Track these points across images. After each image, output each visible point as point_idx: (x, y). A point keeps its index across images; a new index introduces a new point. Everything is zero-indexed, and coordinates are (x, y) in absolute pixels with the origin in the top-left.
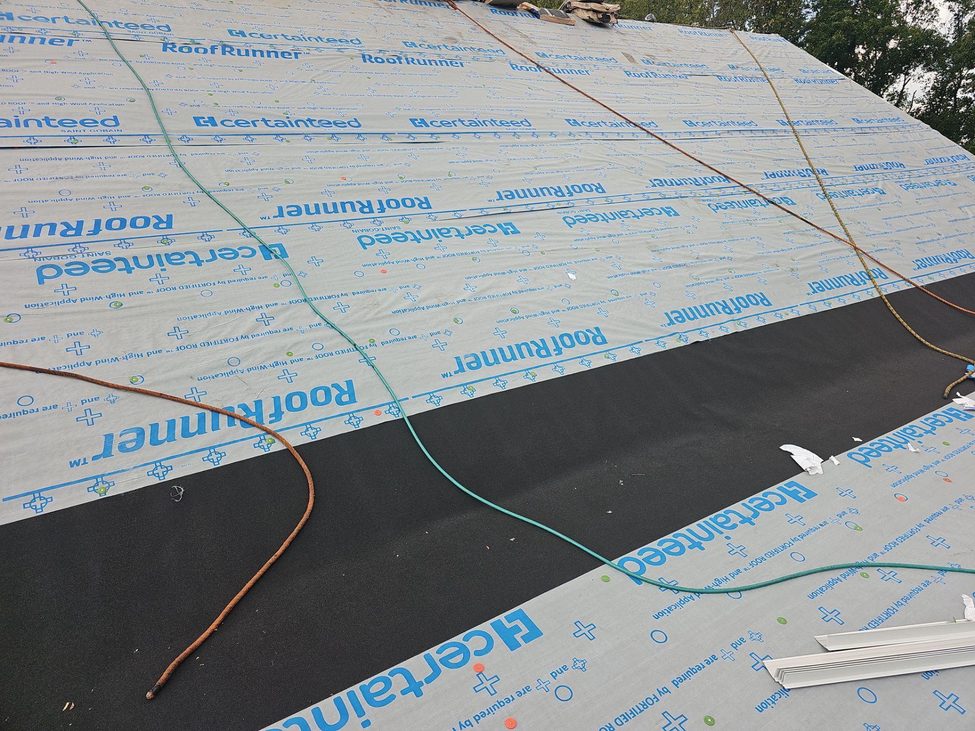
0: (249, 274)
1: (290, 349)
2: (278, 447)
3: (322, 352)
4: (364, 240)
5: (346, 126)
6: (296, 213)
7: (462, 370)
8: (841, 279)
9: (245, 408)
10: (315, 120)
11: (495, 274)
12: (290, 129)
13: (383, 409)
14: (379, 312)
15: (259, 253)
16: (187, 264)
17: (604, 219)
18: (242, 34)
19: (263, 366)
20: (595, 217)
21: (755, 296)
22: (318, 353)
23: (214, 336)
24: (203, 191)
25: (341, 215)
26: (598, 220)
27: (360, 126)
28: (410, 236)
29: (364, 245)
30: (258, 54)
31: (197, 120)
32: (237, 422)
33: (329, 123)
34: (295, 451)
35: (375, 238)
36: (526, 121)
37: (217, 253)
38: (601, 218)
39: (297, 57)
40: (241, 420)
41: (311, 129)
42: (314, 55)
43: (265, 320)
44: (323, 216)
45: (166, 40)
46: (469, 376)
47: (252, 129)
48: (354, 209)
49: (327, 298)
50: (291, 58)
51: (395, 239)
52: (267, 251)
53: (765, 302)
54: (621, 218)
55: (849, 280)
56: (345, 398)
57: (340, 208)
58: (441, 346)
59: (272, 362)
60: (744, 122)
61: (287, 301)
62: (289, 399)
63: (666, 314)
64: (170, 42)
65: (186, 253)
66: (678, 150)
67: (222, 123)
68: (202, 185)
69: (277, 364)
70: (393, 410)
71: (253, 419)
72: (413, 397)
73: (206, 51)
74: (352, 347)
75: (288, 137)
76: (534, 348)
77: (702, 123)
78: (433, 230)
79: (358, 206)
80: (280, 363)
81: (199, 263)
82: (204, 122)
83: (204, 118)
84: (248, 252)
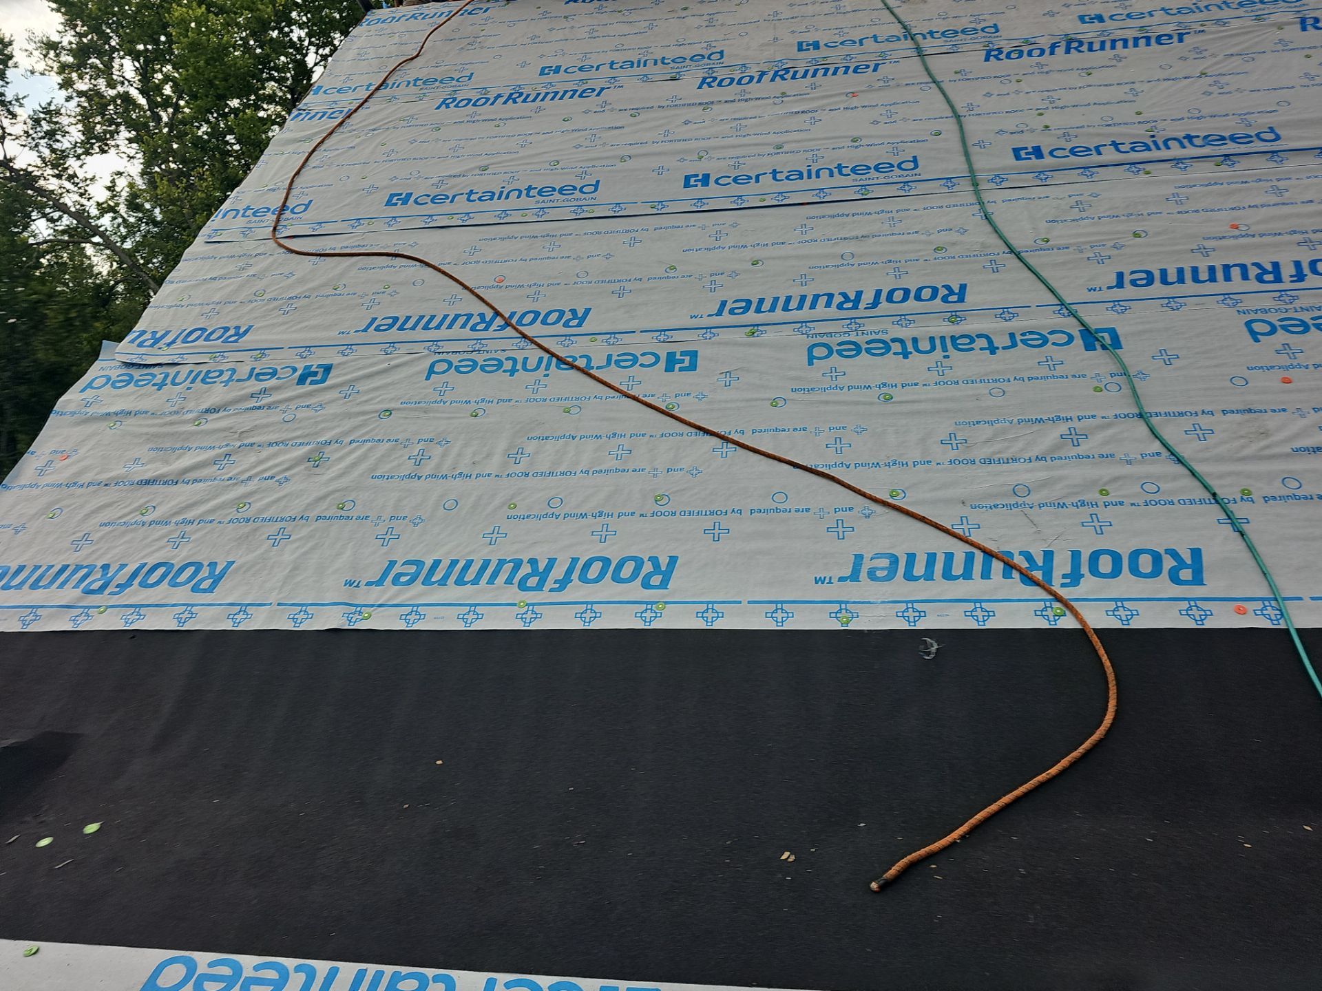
0: (1060, 370)
1: (1105, 484)
2: (1068, 623)
3: (1157, 497)
4: (1257, 327)
5: (1251, 142)
6: (1144, 282)
9: (1028, 557)
10: (1198, 137)
12: (1155, 154)
13: (1250, 606)
14: (1268, 447)
15: (1078, 342)
18: (1100, 18)
19: (1062, 504)
22: (1151, 497)
23: (999, 452)
24: (1012, 251)
25: (1221, 286)
27: (1278, 138)
29: (1255, 335)
30: (1119, 44)
31: (1017, 152)
32: (1016, 574)
33: (1223, 138)
34: (1095, 636)
35: (1278, 324)
37: (1018, 338)
39: (1181, 40)
40: (1021, 573)
41: (1191, 151)
42: (1212, 33)
43: (1074, 438)
44: (1190, 287)
45: (991, 45)
47: (1095, 158)
48: (1245, 276)
49: (1177, 414)
50: (1171, 43)
51: (1317, 326)
52: (1090, 337)
57: (1220, 275)
59: (1075, 500)
61: (1111, 413)
62: (1095, 557)
64: (996, 47)
65: (979, 336)
67: (1051, 153)
68: (1012, 242)
69: (1083, 503)
70: (1269, 611)
71: (1038, 575)
72: (1312, 598)
73: (1042, 52)
74: (1207, 496)
75: (1148, 167)
79: (1253, 272)
80: (1088, 503)
81: (993, 350)
82: (1027, 154)
83: (1026, 148)
84: (1063, 338)
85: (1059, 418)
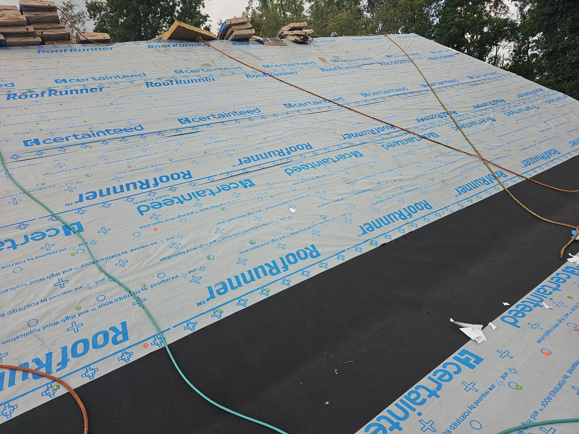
0: (53, 249)
1: (79, 304)
2: (62, 391)
3: (104, 302)
4: (142, 209)
5: (133, 131)
6: (92, 197)
7: (213, 297)
8: (477, 181)
9: (37, 361)
10: (111, 130)
11: (238, 217)
12: (93, 139)
13: (149, 342)
14: (151, 261)
15: (62, 232)
16: (6, 249)
17: (313, 167)
18: (65, 81)
19: (56, 323)
20: (307, 166)
21: (421, 204)
22: (102, 303)
23: (19, 305)
24: (24, 192)
25: (126, 193)
26: (308, 168)
27: (142, 129)
28: (176, 200)
29: (141, 213)
30: (74, 92)
31: (26, 143)
32: (30, 375)
33: (121, 130)
34: (75, 394)
35: (150, 206)
36: (257, 109)
37: (29, 237)
38: (310, 166)
39: (101, 90)
40: (33, 373)
41: (108, 136)
42: (113, 88)
43: (61, 284)
44: (113, 196)
45: (10, 92)
46: (219, 300)
47: (65, 142)
48: (135, 187)
49: (111, 257)
50: (97, 92)
51: (165, 204)
52: (68, 229)
53: (428, 207)
54: (324, 164)
55: (482, 182)
56: (120, 338)
57: (125, 188)
58: (197, 281)
59: (63, 318)
60: (400, 89)
61: (80, 266)
62: (74, 347)
63: (361, 227)
64: (13, 93)
65: (6, 241)
66: (359, 113)
67: (44, 142)
68: (24, 188)
69: (67, 318)
70: (158, 341)
71: (43, 370)
72: (174, 327)
73: (37, 95)
74: (128, 293)
75: (90, 145)
76: (267, 269)
77: (373, 93)
78: (193, 193)
79: (139, 185)
80: (70, 317)
81: (14, 246)
82: (31, 143)
83: (31, 140)
84: (53, 232)
85: (53, 275)
